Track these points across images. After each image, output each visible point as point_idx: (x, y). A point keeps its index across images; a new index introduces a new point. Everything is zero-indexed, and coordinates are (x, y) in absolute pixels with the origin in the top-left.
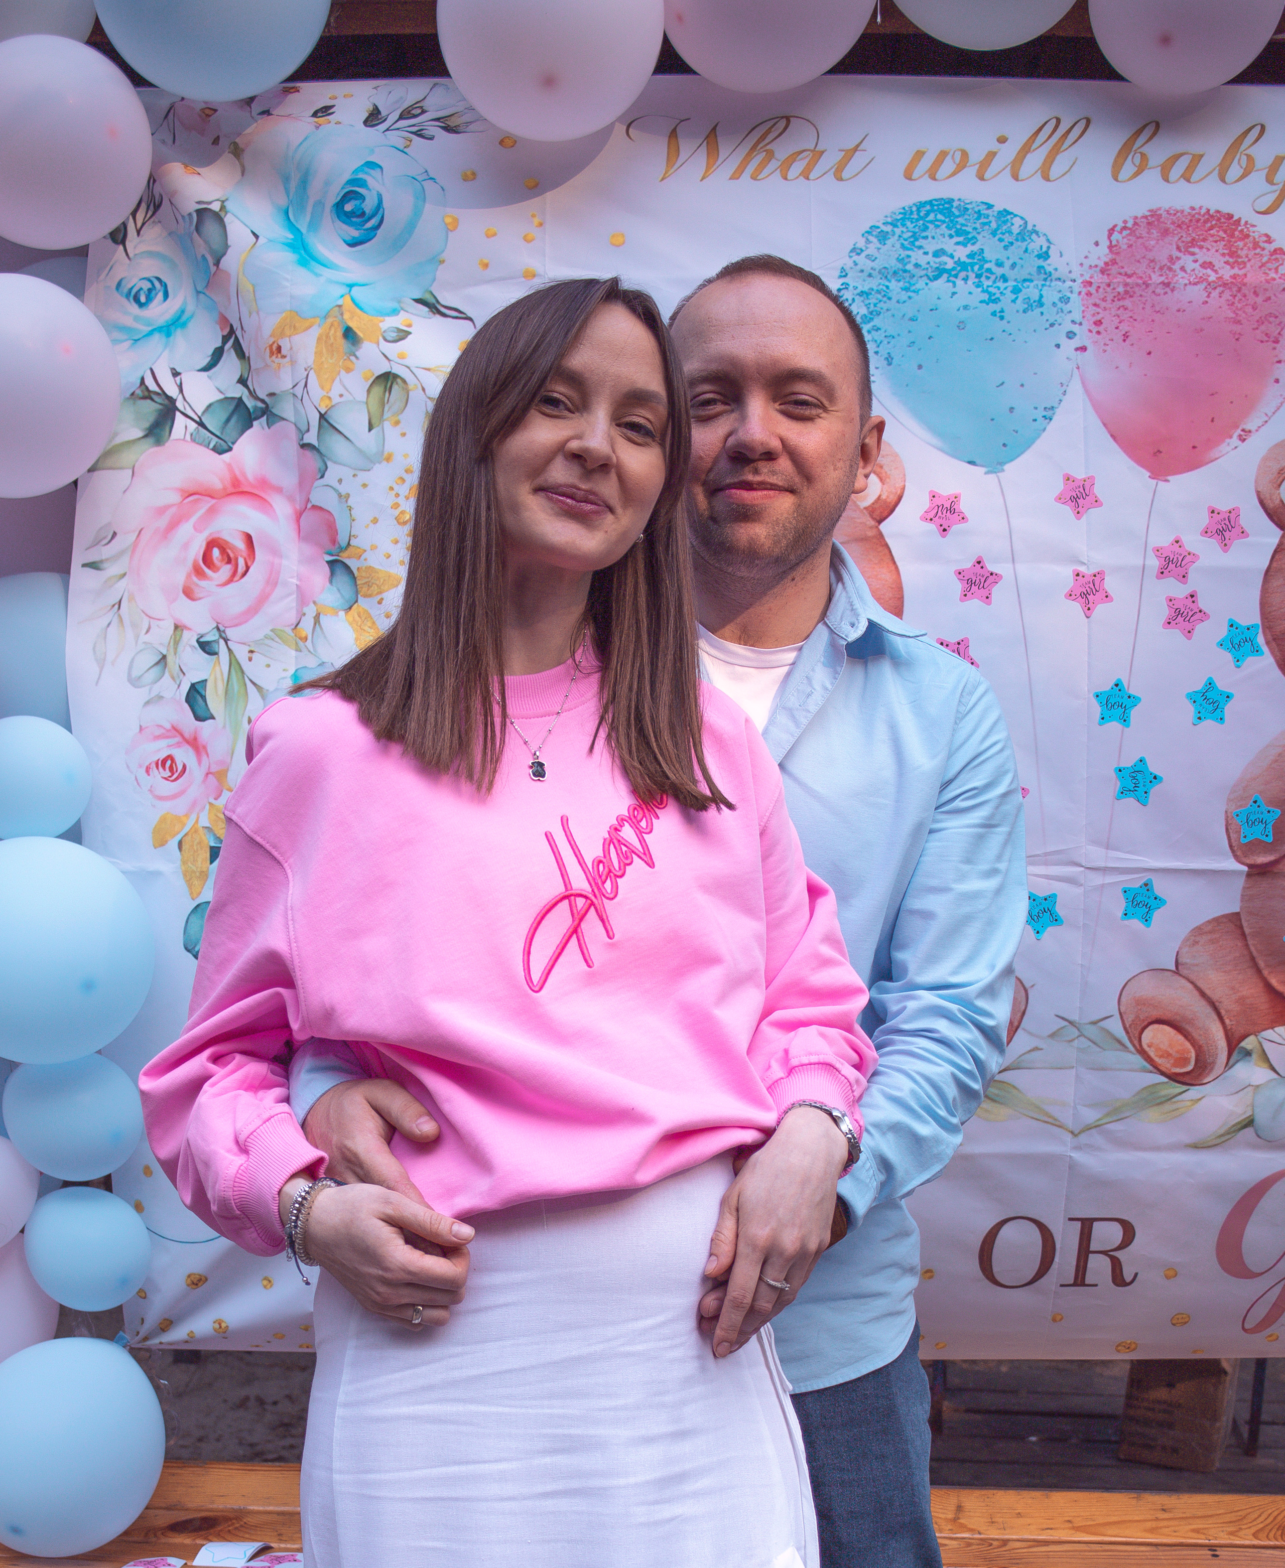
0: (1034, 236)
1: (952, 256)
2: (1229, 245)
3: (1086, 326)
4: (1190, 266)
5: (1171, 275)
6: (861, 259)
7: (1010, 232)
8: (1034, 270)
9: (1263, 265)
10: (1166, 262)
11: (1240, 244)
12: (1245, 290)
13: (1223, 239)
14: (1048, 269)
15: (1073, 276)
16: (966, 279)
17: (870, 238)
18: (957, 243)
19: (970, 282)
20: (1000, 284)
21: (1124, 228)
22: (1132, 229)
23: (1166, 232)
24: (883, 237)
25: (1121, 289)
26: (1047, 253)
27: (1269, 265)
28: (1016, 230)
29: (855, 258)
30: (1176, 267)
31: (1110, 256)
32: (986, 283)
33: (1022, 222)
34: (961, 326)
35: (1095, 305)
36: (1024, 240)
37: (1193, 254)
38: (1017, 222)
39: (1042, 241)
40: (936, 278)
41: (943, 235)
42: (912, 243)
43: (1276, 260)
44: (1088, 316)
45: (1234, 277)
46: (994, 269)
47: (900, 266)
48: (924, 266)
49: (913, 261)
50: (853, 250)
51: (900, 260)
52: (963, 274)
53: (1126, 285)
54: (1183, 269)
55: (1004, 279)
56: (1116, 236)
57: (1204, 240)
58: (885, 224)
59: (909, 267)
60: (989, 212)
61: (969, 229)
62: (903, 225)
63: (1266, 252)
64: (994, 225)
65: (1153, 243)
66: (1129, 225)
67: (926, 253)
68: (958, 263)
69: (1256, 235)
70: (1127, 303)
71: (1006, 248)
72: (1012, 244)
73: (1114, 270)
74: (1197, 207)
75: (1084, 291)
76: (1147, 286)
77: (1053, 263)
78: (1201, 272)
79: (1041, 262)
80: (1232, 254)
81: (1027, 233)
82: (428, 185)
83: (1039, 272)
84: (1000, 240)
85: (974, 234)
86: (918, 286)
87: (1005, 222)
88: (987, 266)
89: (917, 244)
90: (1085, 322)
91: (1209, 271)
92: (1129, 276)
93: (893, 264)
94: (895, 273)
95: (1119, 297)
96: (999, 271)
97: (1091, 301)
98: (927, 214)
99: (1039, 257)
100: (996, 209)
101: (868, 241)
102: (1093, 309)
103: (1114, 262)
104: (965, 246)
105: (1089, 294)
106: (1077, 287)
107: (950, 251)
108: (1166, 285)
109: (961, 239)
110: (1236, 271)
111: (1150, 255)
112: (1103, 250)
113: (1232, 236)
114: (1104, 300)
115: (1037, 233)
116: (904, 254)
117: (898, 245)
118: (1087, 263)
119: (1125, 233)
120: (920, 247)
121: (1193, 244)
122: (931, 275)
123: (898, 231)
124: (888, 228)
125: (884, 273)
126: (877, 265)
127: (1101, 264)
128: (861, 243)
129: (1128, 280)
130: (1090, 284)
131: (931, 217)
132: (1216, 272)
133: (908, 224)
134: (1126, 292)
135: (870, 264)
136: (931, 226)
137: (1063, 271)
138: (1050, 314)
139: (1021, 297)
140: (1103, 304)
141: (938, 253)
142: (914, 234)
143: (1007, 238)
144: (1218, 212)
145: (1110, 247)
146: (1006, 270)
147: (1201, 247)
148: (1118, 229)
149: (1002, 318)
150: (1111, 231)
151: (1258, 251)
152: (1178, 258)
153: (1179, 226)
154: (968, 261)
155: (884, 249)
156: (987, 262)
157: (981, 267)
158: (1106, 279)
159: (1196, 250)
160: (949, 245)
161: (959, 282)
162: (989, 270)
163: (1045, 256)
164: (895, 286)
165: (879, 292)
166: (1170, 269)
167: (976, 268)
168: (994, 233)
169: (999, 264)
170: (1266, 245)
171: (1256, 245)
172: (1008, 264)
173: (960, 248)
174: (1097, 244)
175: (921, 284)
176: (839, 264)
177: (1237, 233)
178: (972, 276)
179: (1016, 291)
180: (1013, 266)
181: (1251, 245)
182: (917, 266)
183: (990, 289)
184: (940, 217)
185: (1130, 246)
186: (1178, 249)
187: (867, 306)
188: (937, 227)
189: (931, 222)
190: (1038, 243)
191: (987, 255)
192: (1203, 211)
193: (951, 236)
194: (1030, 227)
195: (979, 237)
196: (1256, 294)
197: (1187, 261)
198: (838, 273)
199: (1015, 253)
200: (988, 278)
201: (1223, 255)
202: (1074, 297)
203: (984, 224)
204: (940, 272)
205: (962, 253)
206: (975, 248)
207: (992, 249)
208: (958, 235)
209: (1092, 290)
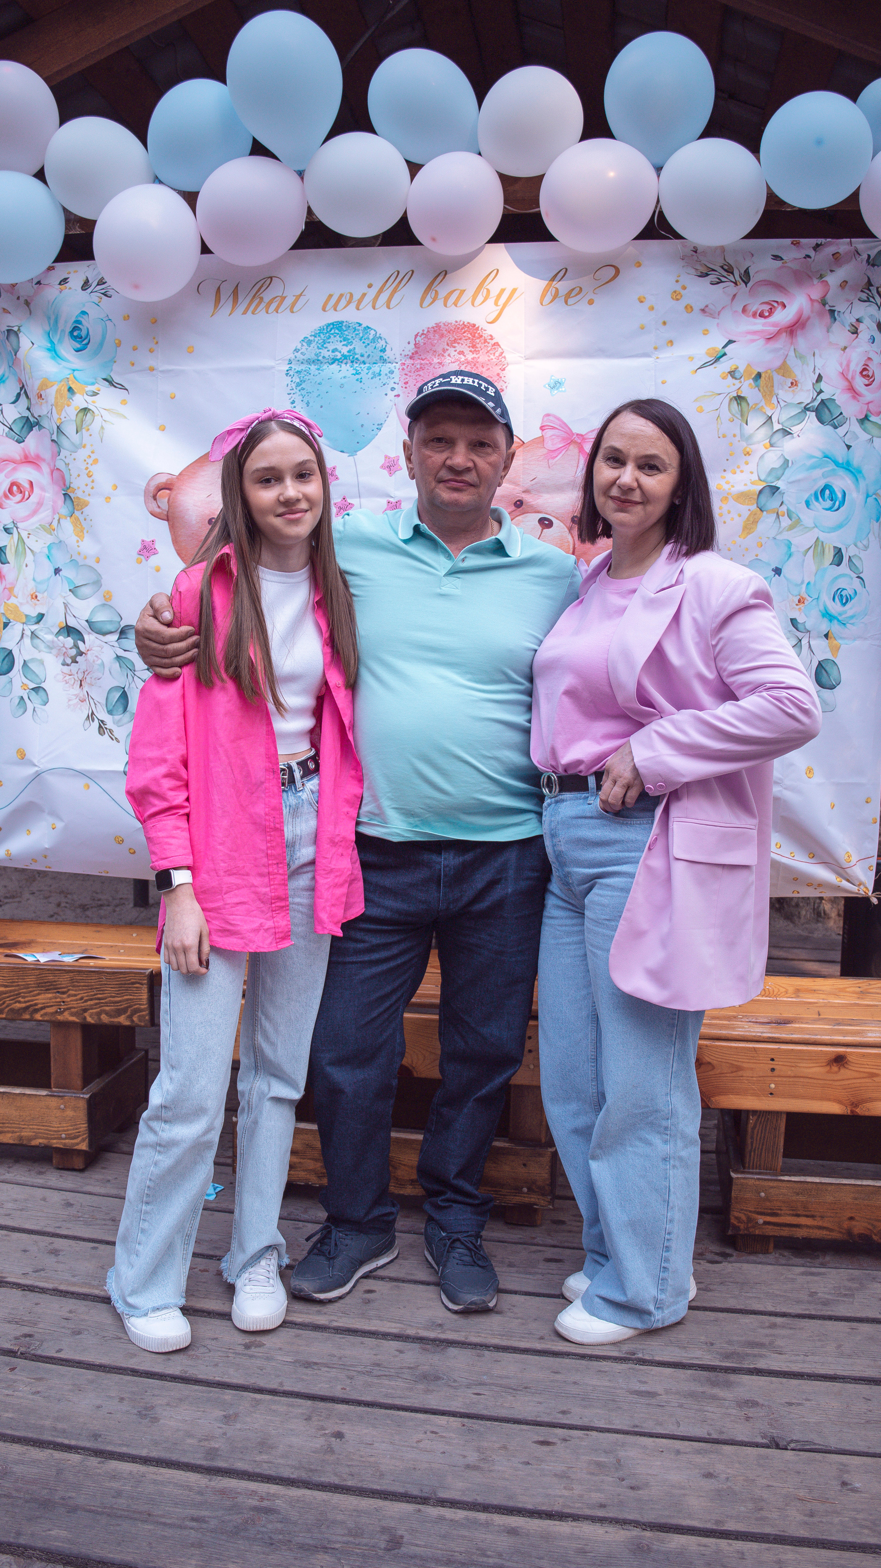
0: (379, 340)
1: (340, 352)
2: (472, 341)
3: (400, 385)
4: (453, 353)
5: (443, 358)
6: (298, 355)
7: (368, 338)
8: (378, 358)
9: (488, 352)
10: (441, 352)
11: (478, 341)
12: (477, 365)
13: (469, 338)
14: (385, 357)
15: (396, 361)
16: (346, 364)
17: (304, 344)
18: (343, 345)
19: (348, 365)
20: (363, 366)
21: (423, 334)
22: (425, 334)
23: (442, 336)
24: (309, 343)
25: (418, 366)
26: (385, 349)
27: (491, 352)
28: (371, 337)
29: (296, 354)
30: (446, 354)
31: (415, 350)
32: (356, 365)
33: (374, 333)
34: (342, 386)
35: (406, 374)
36: (374, 342)
37: (455, 347)
38: (373, 332)
39: (383, 343)
40: (332, 363)
41: (337, 341)
42: (322, 346)
43: (495, 349)
44: (402, 380)
45: (473, 359)
46: (360, 358)
47: (316, 358)
48: (327, 357)
49: (322, 355)
50: (295, 350)
51: (316, 355)
52: (345, 361)
53: (421, 364)
54: (449, 355)
55: (364, 363)
56: (418, 338)
57: (460, 339)
58: (311, 336)
59: (320, 358)
60: (360, 328)
61: (349, 337)
62: (319, 336)
63: (490, 345)
64: (361, 335)
65: (435, 342)
66: (425, 332)
67: (328, 351)
68: (343, 355)
69: (486, 336)
70: (421, 373)
71: (366, 347)
72: (368, 344)
73: (416, 356)
74: (458, 321)
75: (401, 368)
76: (431, 364)
77: (388, 354)
78: (457, 356)
79: (382, 354)
80: (474, 346)
81: (377, 338)
82: (108, 323)
83: (381, 359)
84: (364, 343)
85: (352, 340)
86: (324, 368)
87: (366, 333)
88: (356, 357)
89: (325, 346)
90: (400, 383)
91: (462, 356)
92: (423, 360)
93: (313, 357)
94: (313, 362)
95: (418, 370)
96: (361, 359)
97: (404, 372)
98: (331, 330)
99: (381, 351)
100: (363, 326)
101: (302, 345)
102: (405, 376)
103: (416, 352)
104: (347, 346)
105: (403, 369)
106: (398, 366)
107: (340, 349)
108: (440, 363)
109: (345, 343)
110: (475, 355)
111: (434, 349)
112: (412, 346)
113: (474, 336)
114: (410, 372)
115: (381, 338)
116: (318, 351)
117: (316, 347)
118: (403, 353)
119: (423, 336)
120: (326, 348)
121: (455, 341)
122: (330, 362)
123: (316, 339)
124: (312, 338)
125: (309, 362)
126: (305, 357)
127: (410, 354)
128: (299, 347)
129: (423, 362)
130: (404, 364)
131: (332, 332)
132: (465, 356)
133: (322, 335)
134: (421, 368)
135: (302, 357)
136: (332, 336)
137: (392, 358)
138: (384, 379)
139: (371, 371)
140: (409, 374)
141: (333, 351)
142: (324, 340)
143: (367, 342)
144: (468, 323)
145: (415, 344)
146: (365, 359)
147: (459, 343)
148: (420, 334)
149: (361, 382)
150: (416, 336)
151: (486, 344)
152: (447, 350)
153: (449, 332)
154: (348, 354)
155: (310, 349)
156: (356, 354)
157: (353, 358)
158: (412, 362)
159: (456, 345)
160: (339, 346)
161: (343, 365)
162: (357, 359)
163: (383, 350)
164: (313, 367)
165: (305, 371)
166: (443, 356)
167: (351, 358)
168: (361, 340)
169: (362, 356)
170: (490, 341)
171: (485, 341)
172: (366, 355)
173: (345, 347)
174: (409, 343)
175: (325, 367)
176: (288, 357)
177: (477, 335)
178: (349, 362)
179: (369, 369)
180: (369, 356)
181: (483, 341)
182: (324, 357)
183: (357, 368)
184: (337, 331)
185: (425, 344)
186: (448, 345)
187: (300, 378)
188: (335, 336)
189: (332, 334)
190: (382, 343)
191: (357, 351)
192: (461, 323)
193: (341, 341)
194: (378, 336)
195: (354, 341)
196: (483, 367)
197: (451, 351)
198: (288, 362)
199: (370, 349)
200: (356, 363)
201: (469, 347)
202: (396, 371)
203: (357, 334)
204: (334, 361)
205: (345, 350)
206: (351, 347)
207: (359, 347)
208: (344, 341)
209: (405, 367)
